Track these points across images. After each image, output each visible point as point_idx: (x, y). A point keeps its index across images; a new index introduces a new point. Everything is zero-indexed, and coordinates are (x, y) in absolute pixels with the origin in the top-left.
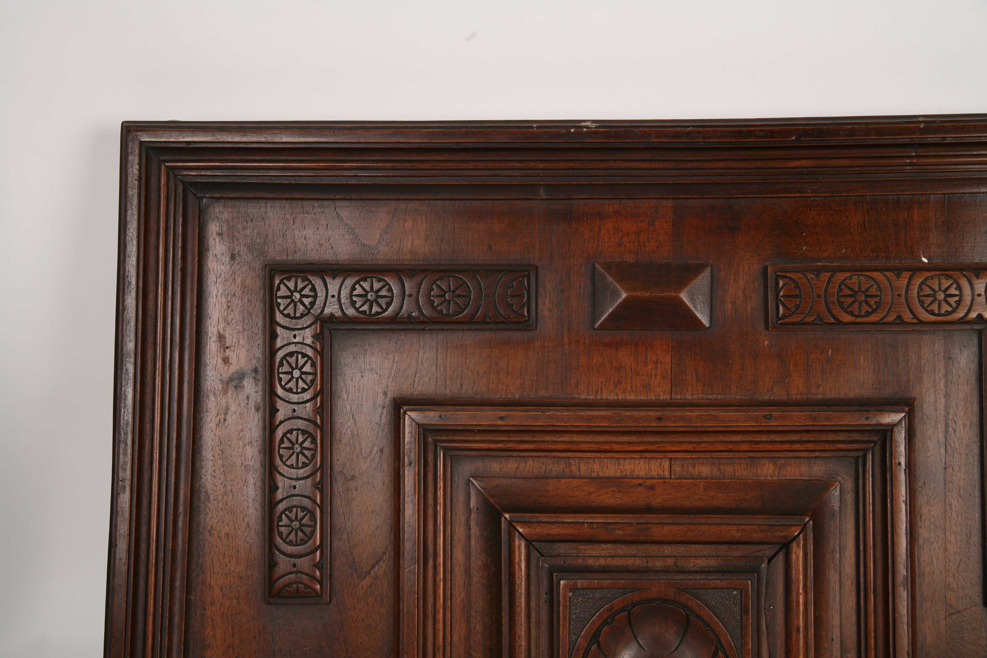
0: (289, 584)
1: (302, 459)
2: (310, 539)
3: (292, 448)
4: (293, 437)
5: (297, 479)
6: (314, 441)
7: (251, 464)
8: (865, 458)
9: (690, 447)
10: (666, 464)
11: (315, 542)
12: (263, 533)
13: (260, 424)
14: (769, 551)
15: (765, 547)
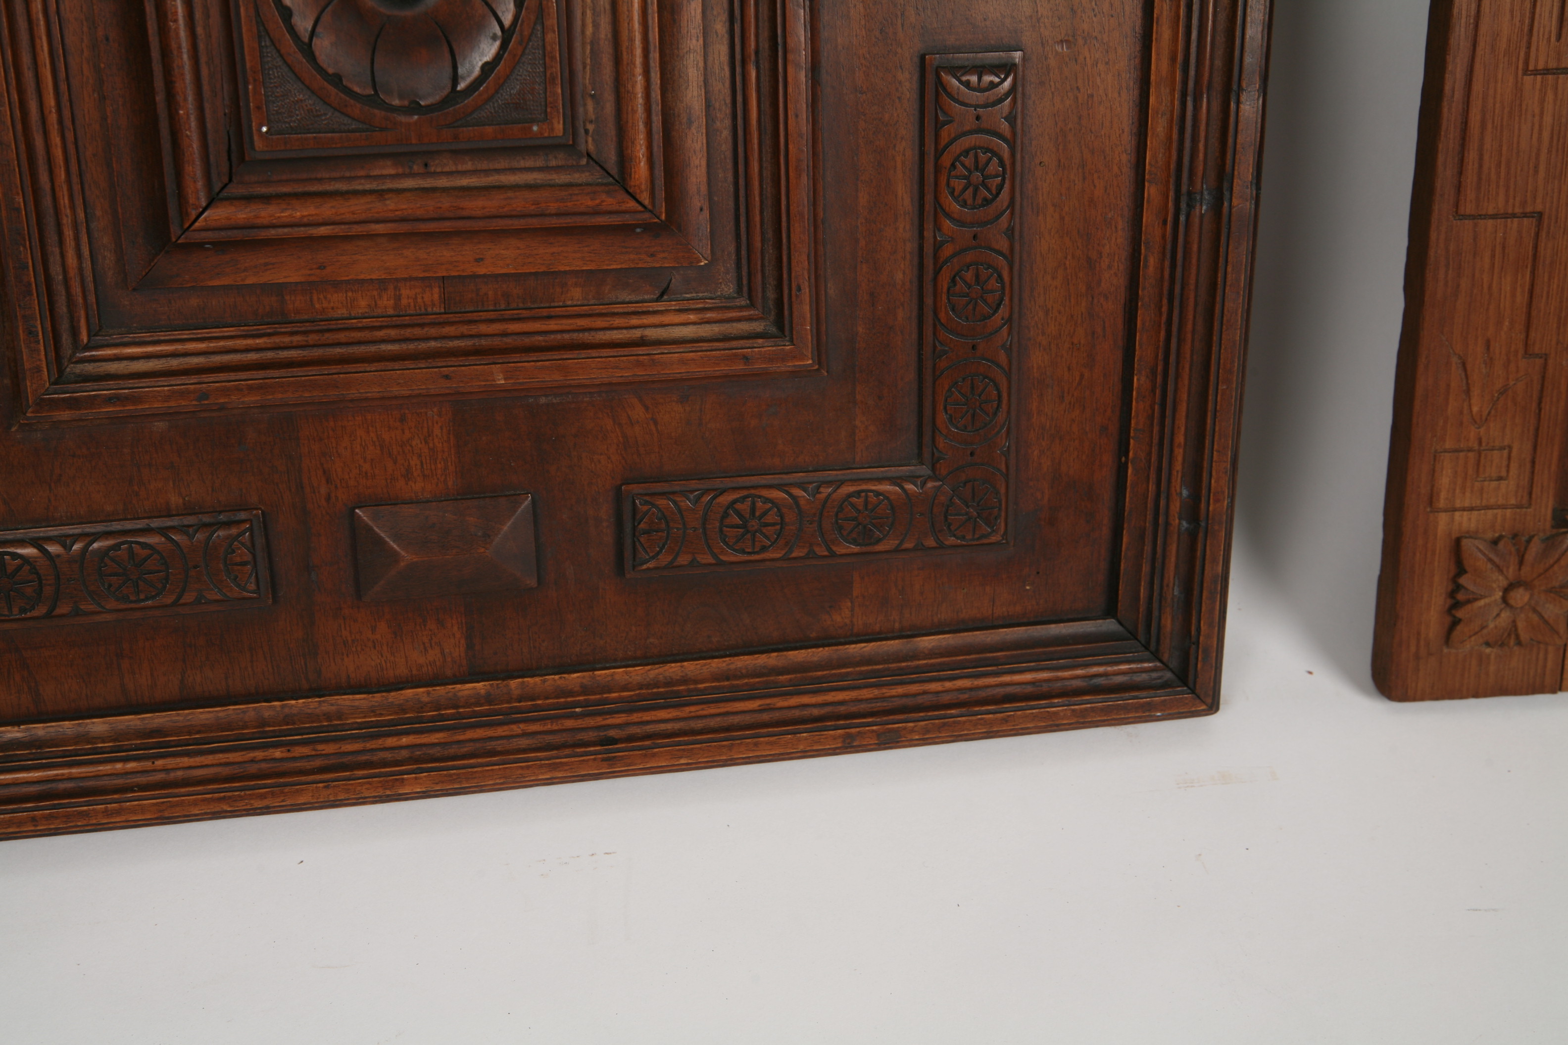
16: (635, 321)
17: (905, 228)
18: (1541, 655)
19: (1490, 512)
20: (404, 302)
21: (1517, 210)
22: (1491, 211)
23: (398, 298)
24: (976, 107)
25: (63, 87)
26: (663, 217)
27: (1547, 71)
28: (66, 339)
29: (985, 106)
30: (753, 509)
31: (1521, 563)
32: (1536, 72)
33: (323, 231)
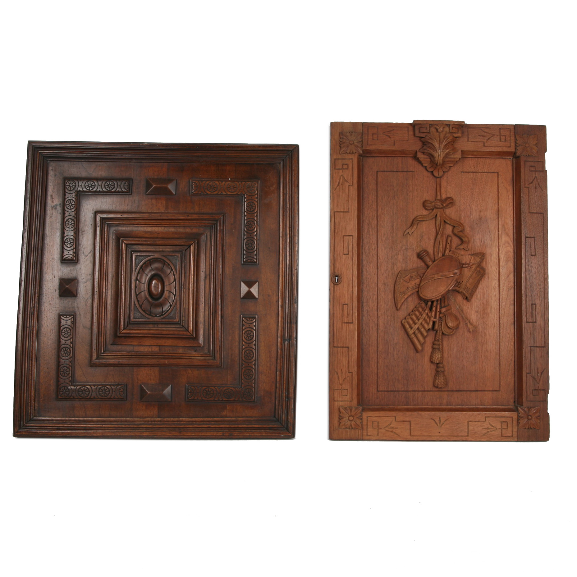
0: (67, 257)
1: (71, 226)
2: (72, 246)
3: (69, 223)
4: (69, 221)
5: (70, 231)
6: (74, 222)
7: (58, 228)
8: (212, 227)
9: (168, 224)
10: (163, 228)
11: (74, 247)
12: (61, 245)
13: (61, 218)
14: (186, 248)
15: (185, 247)
16: (190, 355)
17: (237, 343)
18: (358, 432)
19: (345, 402)
20: (153, 349)
21: (344, 346)
22: (340, 346)
23: (152, 349)
24: (249, 324)
25: (106, 313)
26: (194, 336)
27: (347, 323)
28: (100, 352)
29: (250, 324)
30: (209, 390)
31: (351, 412)
32: (345, 323)
33: (141, 335)
